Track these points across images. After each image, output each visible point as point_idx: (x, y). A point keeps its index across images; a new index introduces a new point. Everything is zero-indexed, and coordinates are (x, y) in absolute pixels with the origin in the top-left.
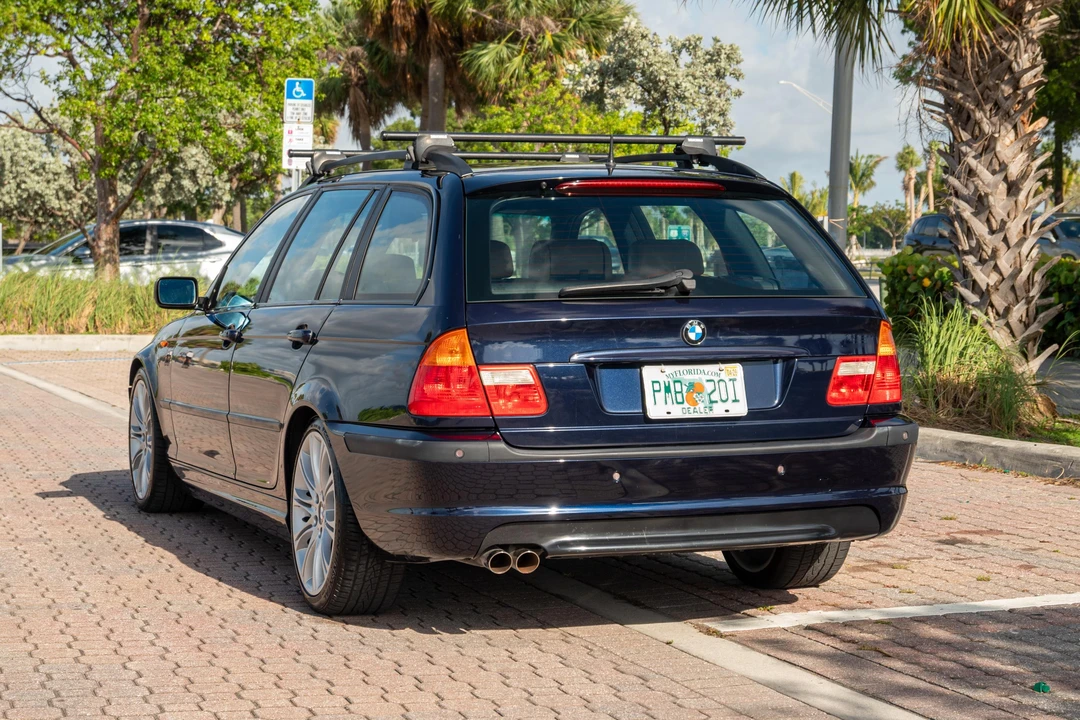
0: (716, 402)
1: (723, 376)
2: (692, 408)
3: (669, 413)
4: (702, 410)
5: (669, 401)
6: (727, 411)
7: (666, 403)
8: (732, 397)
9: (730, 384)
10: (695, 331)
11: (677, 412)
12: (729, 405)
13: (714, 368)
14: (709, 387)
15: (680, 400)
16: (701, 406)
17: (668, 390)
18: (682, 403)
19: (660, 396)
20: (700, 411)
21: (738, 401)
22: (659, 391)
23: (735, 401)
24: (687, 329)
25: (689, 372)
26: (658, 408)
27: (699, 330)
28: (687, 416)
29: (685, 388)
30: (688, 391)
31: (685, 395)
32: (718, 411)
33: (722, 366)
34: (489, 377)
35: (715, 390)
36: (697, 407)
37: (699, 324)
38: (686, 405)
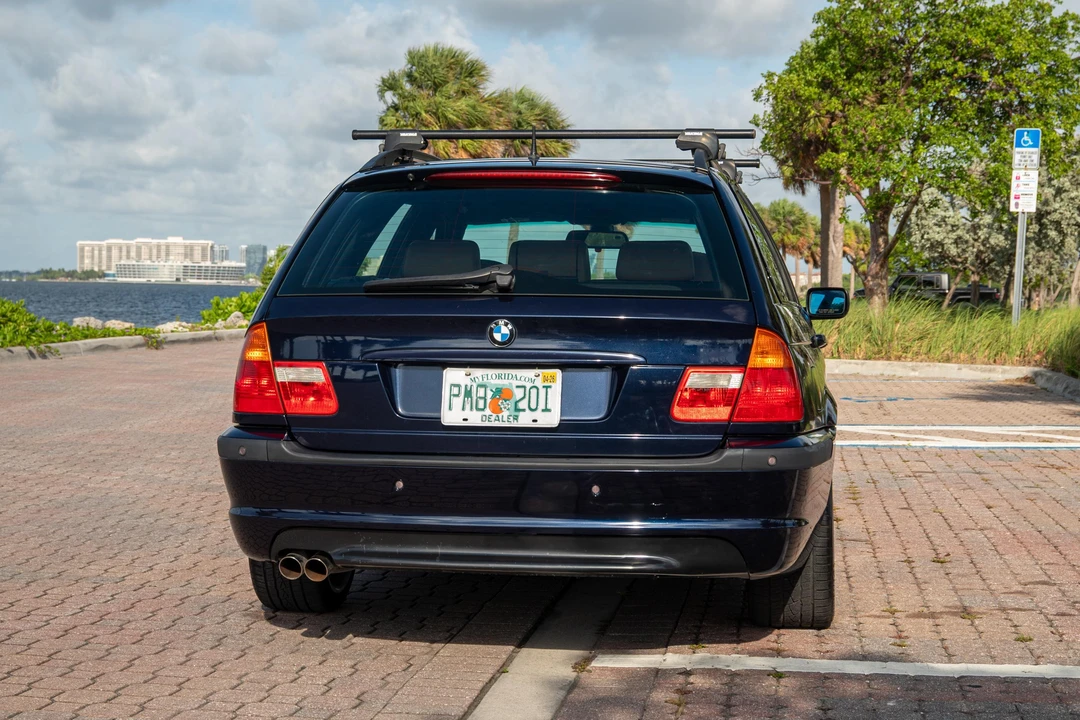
0: (524, 410)
1: (539, 383)
2: (494, 415)
3: (464, 420)
4: (505, 419)
5: (468, 406)
6: (535, 421)
7: (463, 409)
8: (542, 406)
9: (542, 392)
10: (503, 330)
11: (475, 419)
12: (538, 415)
13: (530, 373)
14: (519, 393)
15: (481, 405)
16: (505, 414)
17: (468, 394)
18: (483, 410)
19: (458, 402)
20: (504, 419)
21: (549, 410)
22: (457, 396)
23: (546, 410)
24: (492, 329)
25: (499, 377)
26: (453, 415)
27: (505, 330)
28: (487, 424)
29: (490, 394)
30: (493, 397)
31: (489, 401)
32: (525, 420)
33: (538, 371)
34: (284, 374)
35: (524, 397)
36: (500, 415)
37: (506, 325)
38: (488, 412)
